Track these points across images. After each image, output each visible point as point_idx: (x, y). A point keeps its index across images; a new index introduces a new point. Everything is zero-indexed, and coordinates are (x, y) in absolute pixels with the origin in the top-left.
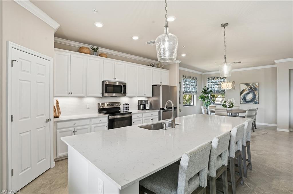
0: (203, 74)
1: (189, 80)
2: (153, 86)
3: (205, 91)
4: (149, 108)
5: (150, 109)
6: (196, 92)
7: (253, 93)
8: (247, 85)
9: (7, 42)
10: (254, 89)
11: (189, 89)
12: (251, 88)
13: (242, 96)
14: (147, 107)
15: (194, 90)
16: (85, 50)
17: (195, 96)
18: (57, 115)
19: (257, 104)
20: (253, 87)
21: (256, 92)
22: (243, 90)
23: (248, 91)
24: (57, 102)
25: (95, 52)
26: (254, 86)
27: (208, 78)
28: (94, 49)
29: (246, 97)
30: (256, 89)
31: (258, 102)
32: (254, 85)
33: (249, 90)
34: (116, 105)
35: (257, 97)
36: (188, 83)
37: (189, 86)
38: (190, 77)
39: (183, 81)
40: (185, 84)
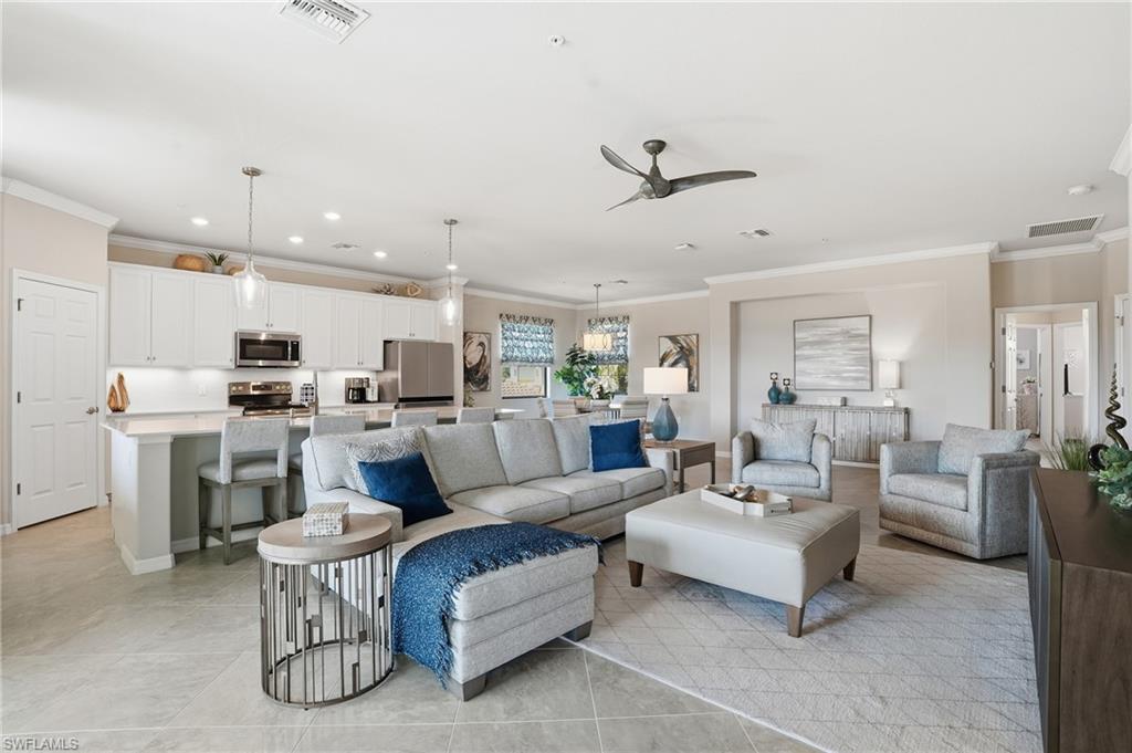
0: (580, 308)
1: (524, 326)
2: (386, 342)
3: (575, 356)
4: (376, 399)
5: (379, 401)
6: (551, 361)
7: (685, 363)
8: (673, 339)
9: (11, 271)
10: (687, 350)
11: (523, 350)
12: (682, 348)
14: (372, 395)
15: (542, 354)
16: (190, 263)
17: (548, 369)
18: (120, 405)
19: (694, 391)
20: (685, 345)
21: (692, 361)
22: (664, 354)
23: (676, 357)
24: (121, 378)
25: (219, 264)
26: (687, 344)
27: (589, 321)
28: (213, 257)
30: (691, 352)
31: (696, 385)
32: (688, 341)
33: (677, 353)
34: (278, 388)
35: (694, 371)
36: (518, 334)
37: (521, 343)
38: (527, 319)
39: (501, 329)
40: (506, 338)
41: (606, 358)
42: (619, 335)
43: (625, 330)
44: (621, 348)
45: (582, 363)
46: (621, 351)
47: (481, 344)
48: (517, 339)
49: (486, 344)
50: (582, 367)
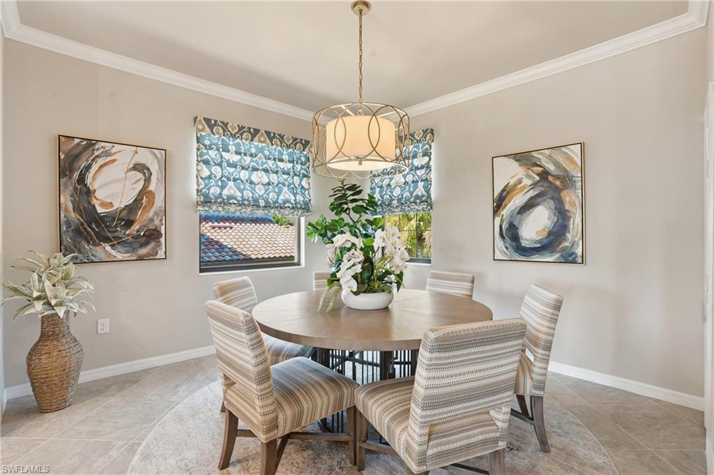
3: (343, 199)
6: (306, 208)
7: (552, 203)
8: (522, 158)
10: (557, 177)
12: (544, 175)
13: (502, 221)
15: (286, 195)
19: (574, 262)
20: (551, 167)
21: (570, 199)
22: (503, 190)
23: (532, 193)
26: (557, 165)
29: (520, 222)
30: (567, 180)
31: (579, 251)
32: (560, 159)
33: (534, 185)
35: (575, 222)
36: (236, 158)
37: (244, 175)
38: (255, 133)
39: (195, 145)
40: (206, 162)
41: (395, 203)
42: (417, 162)
43: (426, 154)
44: (421, 184)
45: (356, 210)
46: (420, 190)
47: (140, 168)
48: (234, 165)
49: (154, 167)
50: (355, 216)
